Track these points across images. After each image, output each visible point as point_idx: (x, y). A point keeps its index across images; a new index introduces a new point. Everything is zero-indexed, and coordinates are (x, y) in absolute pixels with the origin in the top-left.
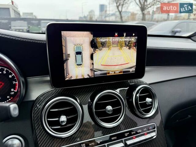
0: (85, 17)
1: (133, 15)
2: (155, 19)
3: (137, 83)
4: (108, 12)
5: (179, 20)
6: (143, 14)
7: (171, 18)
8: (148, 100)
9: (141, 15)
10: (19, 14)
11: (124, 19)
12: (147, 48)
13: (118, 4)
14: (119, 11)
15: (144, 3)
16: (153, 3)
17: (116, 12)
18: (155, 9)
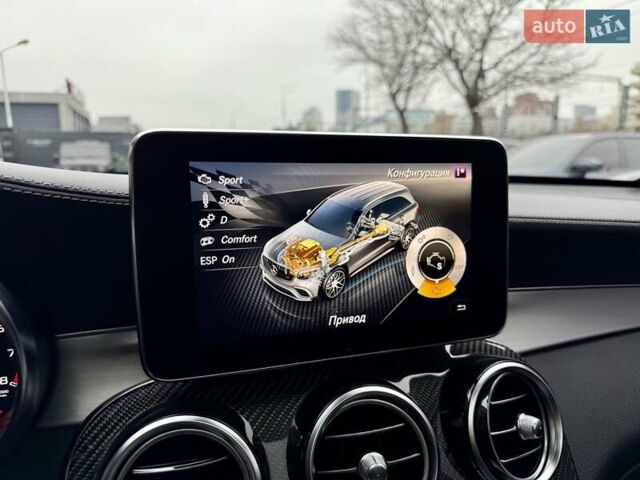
1: (443, 119)
2: (514, 131)
3: (477, 352)
4: (363, 114)
5: (588, 131)
6: (476, 118)
7: (566, 127)
9: (469, 120)
10: (86, 121)
13: (395, 88)
14: (397, 108)
15: (476, 82)
16: (503, 83)
17: (389, 111)
18: (511, 102)
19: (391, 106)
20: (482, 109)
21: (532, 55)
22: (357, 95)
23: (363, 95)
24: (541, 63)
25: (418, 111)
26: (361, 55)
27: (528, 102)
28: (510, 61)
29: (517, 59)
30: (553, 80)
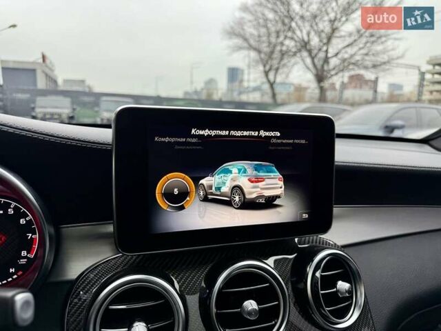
0: (196, 92)
1: (300, 89)
2: (347, 100)
3: (314, 244)
4: (245, 84)
5: (397, 102)
6: (322, 89)
7: (382, 99)
8: (343, 286)
9: (317, 91)
10: (55, 82)
11: (279, 98)
12: (336, 163)
13: (268, 67)
14: (269, 81)
15: (323, 66)
16: (341, 67)
17: (263, 83)
18: (346, 80)
19: (265, 80)
20: (326, 84)
21: (360, 49)
22: (242, 71)
23: (246, 72)
24: (367, 54)
25: (283, 84)
26: (245, 45)
27: (358, 80)
28: (346, 52)
29: (350, 51)
30: (374, 66)
